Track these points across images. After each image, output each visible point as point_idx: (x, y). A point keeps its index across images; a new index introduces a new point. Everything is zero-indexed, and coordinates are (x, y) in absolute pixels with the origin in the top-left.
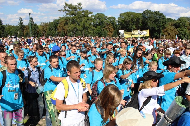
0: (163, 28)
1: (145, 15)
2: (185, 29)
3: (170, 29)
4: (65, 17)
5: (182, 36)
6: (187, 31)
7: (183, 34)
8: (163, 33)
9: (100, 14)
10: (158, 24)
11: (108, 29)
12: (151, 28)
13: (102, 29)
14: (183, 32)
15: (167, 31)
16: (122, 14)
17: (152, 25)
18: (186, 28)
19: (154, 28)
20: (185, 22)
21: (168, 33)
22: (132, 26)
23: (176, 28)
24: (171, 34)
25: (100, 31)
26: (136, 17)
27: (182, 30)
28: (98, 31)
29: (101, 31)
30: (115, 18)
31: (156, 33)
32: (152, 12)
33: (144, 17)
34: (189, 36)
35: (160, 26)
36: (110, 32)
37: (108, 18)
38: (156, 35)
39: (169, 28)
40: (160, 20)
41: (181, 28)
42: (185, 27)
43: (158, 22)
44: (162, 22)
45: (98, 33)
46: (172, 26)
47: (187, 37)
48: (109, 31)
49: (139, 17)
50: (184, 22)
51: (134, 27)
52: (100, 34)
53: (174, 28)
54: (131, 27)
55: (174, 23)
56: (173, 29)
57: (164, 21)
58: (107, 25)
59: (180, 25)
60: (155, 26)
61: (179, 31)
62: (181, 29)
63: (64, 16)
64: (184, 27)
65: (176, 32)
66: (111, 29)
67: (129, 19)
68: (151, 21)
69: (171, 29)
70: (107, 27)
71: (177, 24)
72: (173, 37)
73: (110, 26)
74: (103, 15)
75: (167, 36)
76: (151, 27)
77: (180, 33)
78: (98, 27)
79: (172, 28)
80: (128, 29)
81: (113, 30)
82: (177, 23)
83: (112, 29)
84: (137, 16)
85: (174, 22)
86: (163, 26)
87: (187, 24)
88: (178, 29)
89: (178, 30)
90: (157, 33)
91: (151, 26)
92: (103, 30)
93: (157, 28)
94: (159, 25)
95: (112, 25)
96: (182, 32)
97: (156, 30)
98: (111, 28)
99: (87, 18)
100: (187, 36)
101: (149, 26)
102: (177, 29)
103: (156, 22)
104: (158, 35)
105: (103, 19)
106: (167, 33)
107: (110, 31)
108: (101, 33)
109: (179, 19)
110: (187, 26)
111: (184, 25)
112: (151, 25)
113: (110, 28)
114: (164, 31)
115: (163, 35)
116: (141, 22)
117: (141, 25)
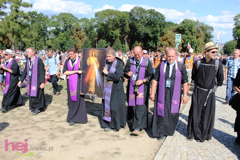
0: (161, 34)
1: (134, 15)
2: (193, 37)
3: (171, 36)
6: (195, 39)
8: (162, 43)
9: (65, 13)
10: (153, 28)
11: (78, 37)
12: (143, 35)
15: (167, 39)
16: (99, 13)
17: (145, 30)
18: (193, 35)
19: (148, 34)
20: (192, 25)
21: (168, 42)
22: (114, 32)
24: (172, 44)
26: (119, 16)
27: (188, 38)
28: (61, 40)
29: (66, 41)
31: (151, 43)
32: (145, 10)
34: (197, 46)
35: (156, 30)
37: (79, 20)
38: (151, 45)
39: (170, 34)
40: (156, 21)
41: (186, 34)
43: (153, 25)
44: (159, 24)
45: (61, 44)
46: (174, 32)
47: (196, 48)
48: (80, 40)
49: (124, 17)
50: (191, 26)
51: (117, 32)
54: (112, 33)
55: (176, 28)
57: (163, 23)
58: (77, 30)
59: (185, 31)
60: (148, 31)
61: (184, 40)
62: (187, 36)
64: (190, 33)
66: (84, 37)
68: (143, 24)
71: (181, 29)
73: (81, 33)
74: (71, 15)
76: (142, 33)
77: (185, 42)
78: (61, 34)
80: (108, 37)
82: (180, 28)
84: (120, 15)
85: (176, 27)
86: (161, 31)
87: (194, 30)
88: (182, 37)
91: (143, 32)
93: (152, 34)
94: (155, 29)
95: (84, 31)
96: (188, 41)
97: (151, 37)
98: (82, 36)
100: (196, 46)
101: (140, 31)
103: (151, 24)
104: (154, 45)
107: (82, 40)
108: (65, 44)
109: (183, 22)
110: (195, 32)
111: (191, 31)
112: (142, 30)
113: (80, 35)
114: (162, 39)
115: (162, 46)
116: (128, 26)
117: (129, 31)
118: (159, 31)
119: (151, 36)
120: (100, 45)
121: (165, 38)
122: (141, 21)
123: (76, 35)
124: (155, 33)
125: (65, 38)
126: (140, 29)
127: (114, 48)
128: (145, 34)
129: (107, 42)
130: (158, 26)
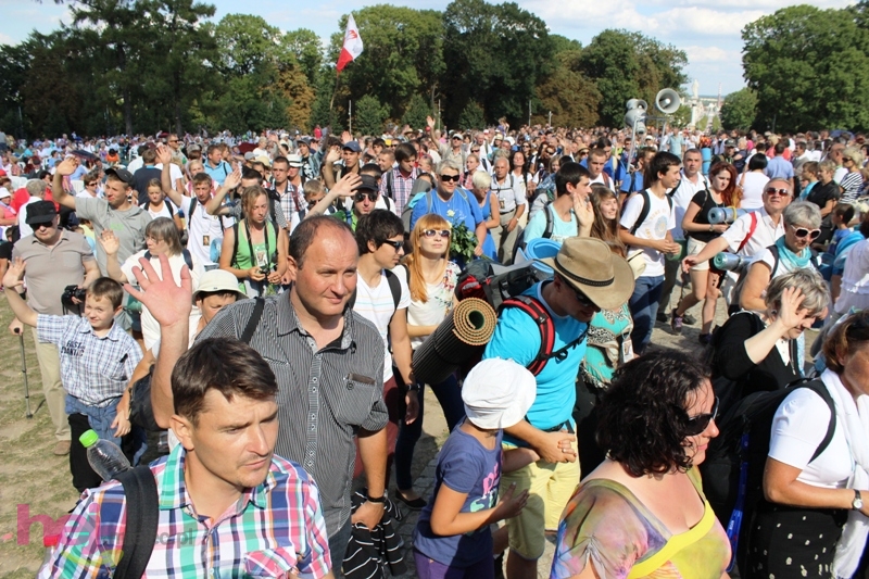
0: (538, 77)
1: (456, 22)
2: (629, 83)
3: (567, 83)
4: (68, 30)
5: (615, 114)
6: (636, 91)
7: (620, 105)
8: (541, 102)
9: (243, 17)
10: (517, 61)
11: (287, 88)
12: (487, 81)
13: (260, 93)
14: (619, 97)
15: (556, 91)
17: (493, 66)
18: (629, 79)
19: (501, 78)
20: (625, 50)
21: (560, 100)
22: (404, 74)
23: (590, 79)
24: (572, 106)
25: (252, 101)
26: (420, 28)
27: (614, 88)
28: (239, 100)
29: (257, 103)
30: (313, 33)
31: (511, 104)
32: (489, 6)
33: (452, 31)
35: (526, 67)
36: (298, 103)
37: (285, 38)
38: (510, 110)
39: (563, 77)
41: (610, 77)
42: (626, 73)
43: (515, 52)
44: (532, 50)
45: (242, 113)
46: (573, 70)
48: (291, 98)
49: (430, 30)
50: (622, 52)
51: (411, 75)
52: (251, 116)
53: (583, 80)
54: (398, 77)
55: (580, 57)
56: (581, 84)
57: (543, 46)
58: (283, 71)
59: (606, 66)
60: (502, 69)
61: (603, 93)
62: (613, 82)
63: (63, 26)
64: (622, 73)
65: (595, 96)
66: (303, 91)
67: (386, 41)
68: (487, 48)
69: (572, 80)
70: (283, 81)
71: (594, 60)
72: (580, 119)
73: (295, 77)
74: (260, 22)
75: (555, 113)
76: (487, 76)
77: (608, 100)
78: (235, 80)
79: (575, 79)
80: (385, 88)
81: (311, 94)
82: (592, 57)
83: (307, 91)
84: (422, 25)
85: (578, 54)
86: (538, 67)
87: (633, 63)
88: (599, 84)
89: (598, 89)
90: (512, 101)
91: (488, 72)
92: (264, 95)
93: (514, 78)
94: (522, 65)
95: (303, 72)
96: (615, 97)
97: (509, 88)
98: (300, 86)
99: (192, 35)
101: (479, 69)
102: (594, 81)
103: (508, 51)
104: (517, 109)
105: (258, 42)
106: (556, 101)
107: (299, 98)
108: (254, 113)
109: (599, 40)
110: (634, 69)
111: (622, 66)
112: (486, 66)
113: (294, 83)
114: (543, 92)
115: (542, 112)
116: (441, 55)
117: (443, 69)
118: (535, 68)
119: (510, 83)
120: (368, 115)
121: (551, 90)
122: (482, 41)
123: (282, 85)
124: (523, 75)
125: (251, 95)
126: (479, 65)
127: (410, 120)
128: (493, 78)
129: (382, 105)
130: (530, 55)
